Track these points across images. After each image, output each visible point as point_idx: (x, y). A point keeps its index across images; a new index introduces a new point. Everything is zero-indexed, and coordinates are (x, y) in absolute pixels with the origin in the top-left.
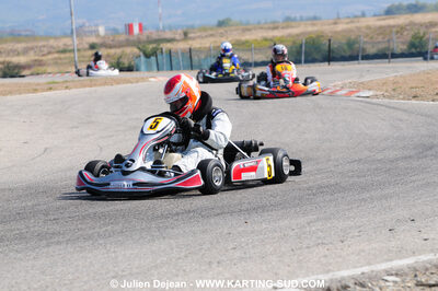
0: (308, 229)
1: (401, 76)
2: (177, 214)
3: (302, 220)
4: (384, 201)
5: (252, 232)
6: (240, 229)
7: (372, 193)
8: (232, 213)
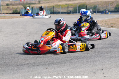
0: (67, 71)
1: (109, 19)
2: (25, 65)
3: (66, 68)
4: (94, 63)
5: (48, 72)
6: (44, 71)
7: (91, 60)
8: (43, 65)
